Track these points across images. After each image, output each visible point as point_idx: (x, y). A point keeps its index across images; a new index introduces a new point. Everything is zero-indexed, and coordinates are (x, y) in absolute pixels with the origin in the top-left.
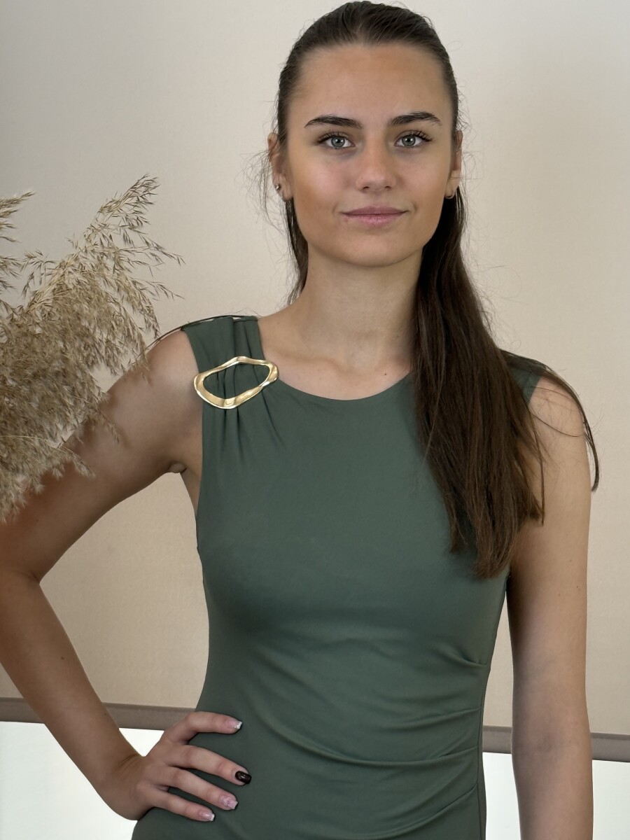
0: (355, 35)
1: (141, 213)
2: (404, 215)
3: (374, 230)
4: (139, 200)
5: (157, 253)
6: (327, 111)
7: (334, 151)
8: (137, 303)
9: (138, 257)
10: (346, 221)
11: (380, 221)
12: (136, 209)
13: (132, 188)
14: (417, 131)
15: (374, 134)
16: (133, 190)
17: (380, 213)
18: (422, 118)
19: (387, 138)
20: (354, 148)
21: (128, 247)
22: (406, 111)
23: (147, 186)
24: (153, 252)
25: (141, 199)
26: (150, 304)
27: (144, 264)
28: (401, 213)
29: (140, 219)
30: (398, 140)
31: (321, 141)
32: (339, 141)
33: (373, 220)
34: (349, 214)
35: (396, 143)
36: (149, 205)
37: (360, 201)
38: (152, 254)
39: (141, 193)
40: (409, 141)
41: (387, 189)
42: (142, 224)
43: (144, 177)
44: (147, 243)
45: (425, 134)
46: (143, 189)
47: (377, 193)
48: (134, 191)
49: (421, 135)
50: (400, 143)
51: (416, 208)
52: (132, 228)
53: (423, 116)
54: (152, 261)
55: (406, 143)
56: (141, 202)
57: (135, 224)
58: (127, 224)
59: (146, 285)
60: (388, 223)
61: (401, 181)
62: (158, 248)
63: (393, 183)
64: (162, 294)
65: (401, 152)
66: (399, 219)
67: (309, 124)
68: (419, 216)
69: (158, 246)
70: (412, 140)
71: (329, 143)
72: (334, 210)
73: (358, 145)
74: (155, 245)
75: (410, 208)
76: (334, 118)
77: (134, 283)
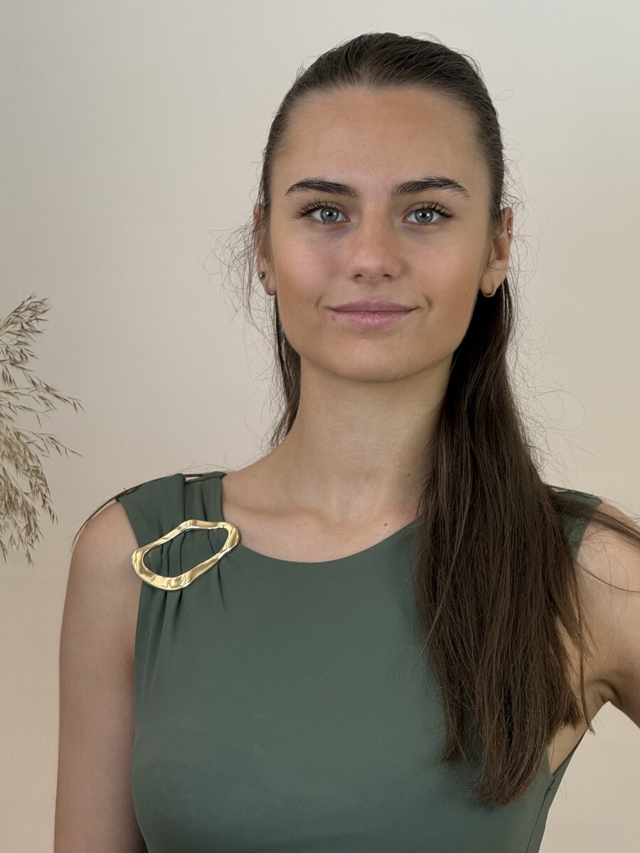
0: (357, 74)
1: (26, 344)
2: (413, 312)
3: (367, 332)
4: (22, 327)
5: (47, 396)
6: (313, 174)
7: (322, 226)
8: (21, 461)
9: (23, 401)
10: (333, 318)
11: (377, 321)
12: (20, 339)
13: (15, 312)
14: (432, 203)
15: (373, 205)
16: (16, 314)
17: (377, 309)
18: (440, 186)
19: (391, 210)
20: (348, 224)
21: (8, 387)
22: (418, 176)
23: (34, 309)
24: (41, 395)
25: (26, 327)
26: (39, 461)
27: (30, 409)
28: (409, 310)
29: (25, 352)
30: (409, 215)
31: (307, 212)
32: (331, 214)
33: (369, 320)
34: (339, 310)
35: (405, 218)
36: (38, 334)
37: (353, 294)
38: (40, 397)
39: (26, 319)
40: (424, 216)
41: (387, 278)
42: (27, 357)
43: (30, 298)
44: (33, 383)
45: (443, 207)
46: (29, 313)
47: (373, 283)
48: (17, 316)
49: (437, 208)
50: (412, 218)
51: (430, 303)
52: (14, 363)
53: (441, 183)
54: (40, 407)
55: (421, 220)
56: (26, 330)
57: (18, 359)
58: (8, 358)
59: (33, 438)
60: (387, 323)
61: (406, 269)
62: (48, 389)
63: (395, 271)
64: (52, 450)
65: (411, 230)
66: (405, 318)
67: (291, 189)
68: (433, 315)
69: (47, 386)
70: (428, 215)
71: (317, 215)
72: (317, 304)
73: (354, 219)
74: (44, 386)
75: (423, 303)
76: (320, 182)
77: (18, 434)
